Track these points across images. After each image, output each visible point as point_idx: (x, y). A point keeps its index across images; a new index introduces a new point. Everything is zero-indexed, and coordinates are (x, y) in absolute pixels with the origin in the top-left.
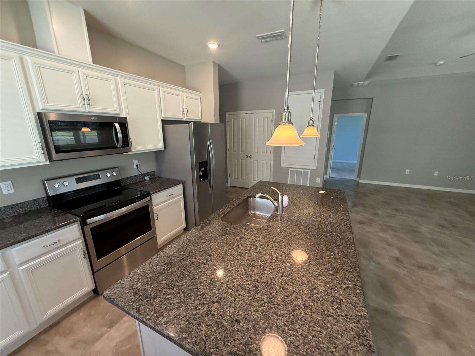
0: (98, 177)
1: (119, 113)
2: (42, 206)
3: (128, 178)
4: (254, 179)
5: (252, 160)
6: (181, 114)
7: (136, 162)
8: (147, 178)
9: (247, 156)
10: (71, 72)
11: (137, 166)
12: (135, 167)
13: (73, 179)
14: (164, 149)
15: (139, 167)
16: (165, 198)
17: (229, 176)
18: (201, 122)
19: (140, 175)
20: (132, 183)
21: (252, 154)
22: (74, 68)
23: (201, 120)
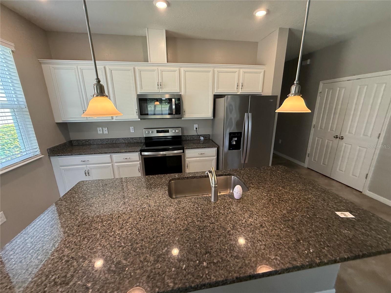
0: (168, 131)
1: (179, 91)
2: (142, 141)
3: (188, 135)
4: (340, 167)
5: (343, 143)
6: (236, 89)
7: (196, 126)
8: (202, 138)
9: (336, 137)
10: (153, 71)
11: (196, 128)
12: (195, 129)
13: (155, 131)
14: (212, 118)
15: (197, 129)
16: (197, 155)
17: (308, 156)
18: (262, 95)
19: (197, 135)
20: (190, 139)
21: (345, 134)
22: (155, 68)
23: (262, 93)
